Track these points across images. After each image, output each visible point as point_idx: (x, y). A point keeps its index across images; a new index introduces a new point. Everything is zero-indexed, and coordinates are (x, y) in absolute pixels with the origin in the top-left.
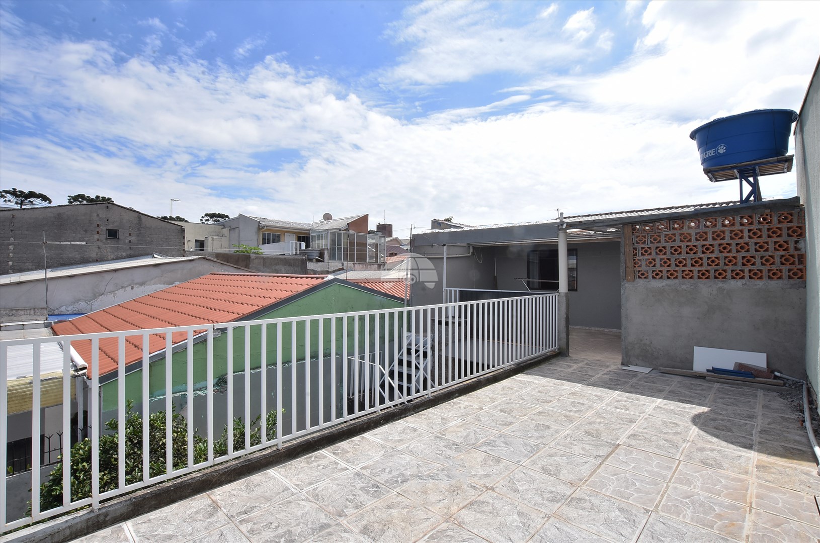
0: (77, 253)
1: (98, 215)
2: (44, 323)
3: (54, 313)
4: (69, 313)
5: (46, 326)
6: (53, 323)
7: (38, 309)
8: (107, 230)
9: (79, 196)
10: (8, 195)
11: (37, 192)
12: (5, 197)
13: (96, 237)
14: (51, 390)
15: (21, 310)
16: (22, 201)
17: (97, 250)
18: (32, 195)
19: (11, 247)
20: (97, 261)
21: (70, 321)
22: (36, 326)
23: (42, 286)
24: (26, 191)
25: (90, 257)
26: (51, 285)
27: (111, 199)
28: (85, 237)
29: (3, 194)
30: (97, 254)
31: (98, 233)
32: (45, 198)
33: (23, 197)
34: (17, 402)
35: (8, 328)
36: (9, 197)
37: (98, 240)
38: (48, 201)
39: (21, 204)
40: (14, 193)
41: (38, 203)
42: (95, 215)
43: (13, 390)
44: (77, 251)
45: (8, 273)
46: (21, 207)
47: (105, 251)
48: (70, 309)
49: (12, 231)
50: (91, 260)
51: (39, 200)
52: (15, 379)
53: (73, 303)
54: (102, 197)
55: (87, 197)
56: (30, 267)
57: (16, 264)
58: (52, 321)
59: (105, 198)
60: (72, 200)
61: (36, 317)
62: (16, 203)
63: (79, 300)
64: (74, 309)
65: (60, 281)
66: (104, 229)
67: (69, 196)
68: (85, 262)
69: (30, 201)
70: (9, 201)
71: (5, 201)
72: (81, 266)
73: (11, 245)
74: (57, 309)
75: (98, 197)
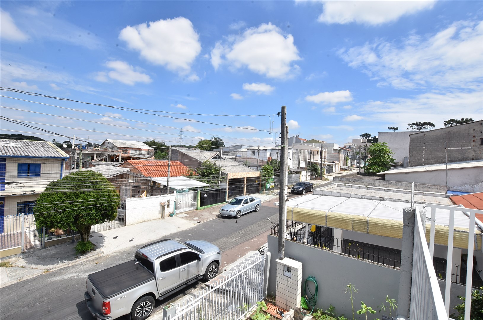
0: (460, 154)
1: (474, 130)
2: (445, 195)
3: (450, 190)
4: (459, 191)
5: (447, 197)
6: (450, 196)
7: (442, 186)
8: (481, 139)
9: (451, 120)
10: (414, 125)
11: (428, 122)
12: (413, 127)
13: (473, 144)
14: (464, 238)
15: (433, 185)
16: (420, 128)
17: (473, 153)
18: (425, 124)
19: (424, 152)
20: (473, 159)
21: (461, 196)
22: (441, 196)
23: (444, 174)
24: (422, 122)
25: (469, 157)
26: (449, 173)
27: (472, 119)
28: (465, 144)
29: (412, 125)
30: (473, 155)
31: (474, 141)
32: (431, 125)
33: (420, 126)
34: (445, 239)
35: (427, 194)
36: (414, 126)
37: (474, 146)
38: (433, 126)
39: (420, 129)
40: (416, 124)
41: (428, 128)
42: (472, 129)
43: (443, 232)
44: (460, 153)
45: (422, 165)
46: (420, 131)
47: (479, 153)
48: (460, 188)
49: (424, 143)
50: (469, 159)
51: (428, 126)
52: (444, 225)
53: (462, 185)
54: (465, 119)
55: (456, 120)
56: (433, 162)
57: (426, 160)
58: (450, 194)
59: (468, 119)
60: (446, 124)
61: (441, 191)
62: (418, 129)
63: (466, 184)
64: (462, 189)
65: (454, 171)
66: (479, 138)
67: (445, 122)
68: (465, 159)
69: (424, 127)
70: (415, 128)
71: (413, 129)
72: (462, 162)
73: (423, 150)
74: (452, 187)
75: (463, 119)
